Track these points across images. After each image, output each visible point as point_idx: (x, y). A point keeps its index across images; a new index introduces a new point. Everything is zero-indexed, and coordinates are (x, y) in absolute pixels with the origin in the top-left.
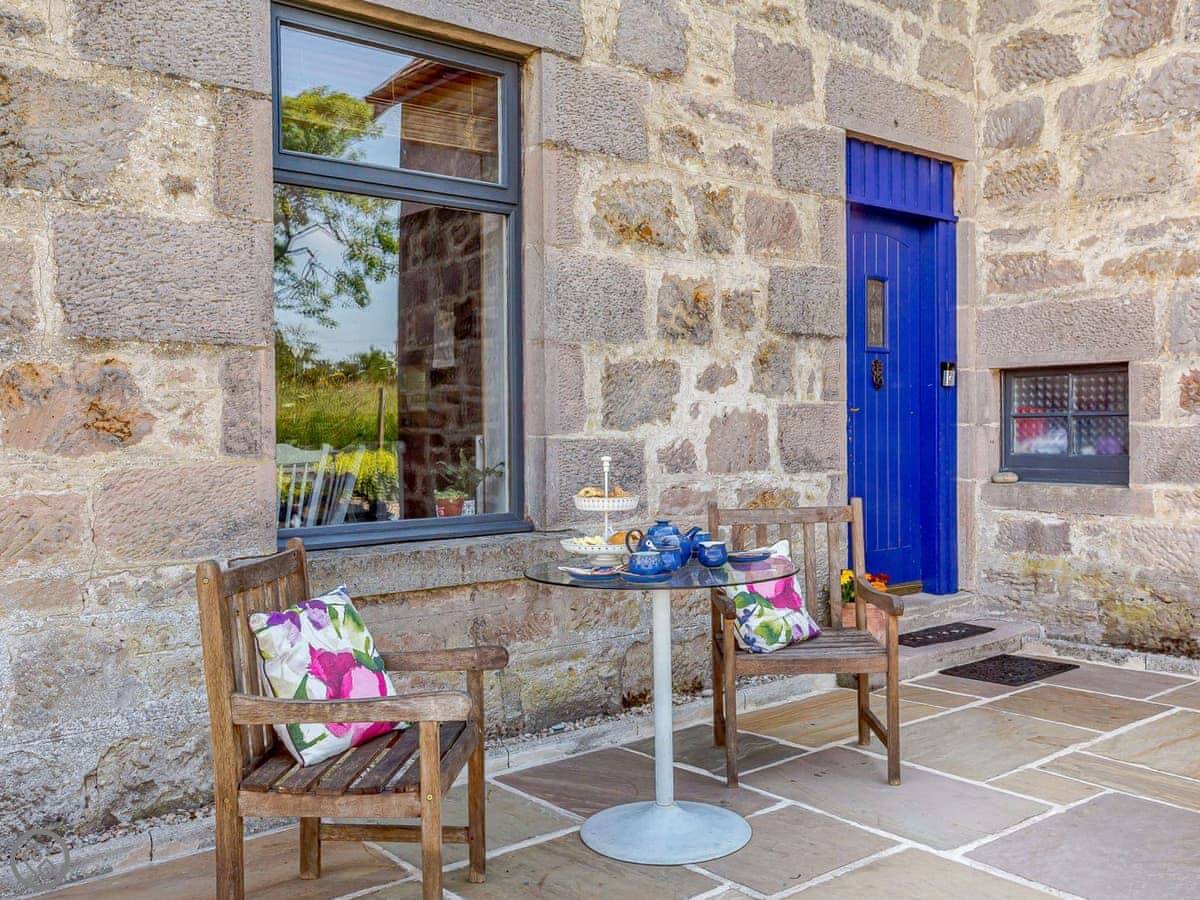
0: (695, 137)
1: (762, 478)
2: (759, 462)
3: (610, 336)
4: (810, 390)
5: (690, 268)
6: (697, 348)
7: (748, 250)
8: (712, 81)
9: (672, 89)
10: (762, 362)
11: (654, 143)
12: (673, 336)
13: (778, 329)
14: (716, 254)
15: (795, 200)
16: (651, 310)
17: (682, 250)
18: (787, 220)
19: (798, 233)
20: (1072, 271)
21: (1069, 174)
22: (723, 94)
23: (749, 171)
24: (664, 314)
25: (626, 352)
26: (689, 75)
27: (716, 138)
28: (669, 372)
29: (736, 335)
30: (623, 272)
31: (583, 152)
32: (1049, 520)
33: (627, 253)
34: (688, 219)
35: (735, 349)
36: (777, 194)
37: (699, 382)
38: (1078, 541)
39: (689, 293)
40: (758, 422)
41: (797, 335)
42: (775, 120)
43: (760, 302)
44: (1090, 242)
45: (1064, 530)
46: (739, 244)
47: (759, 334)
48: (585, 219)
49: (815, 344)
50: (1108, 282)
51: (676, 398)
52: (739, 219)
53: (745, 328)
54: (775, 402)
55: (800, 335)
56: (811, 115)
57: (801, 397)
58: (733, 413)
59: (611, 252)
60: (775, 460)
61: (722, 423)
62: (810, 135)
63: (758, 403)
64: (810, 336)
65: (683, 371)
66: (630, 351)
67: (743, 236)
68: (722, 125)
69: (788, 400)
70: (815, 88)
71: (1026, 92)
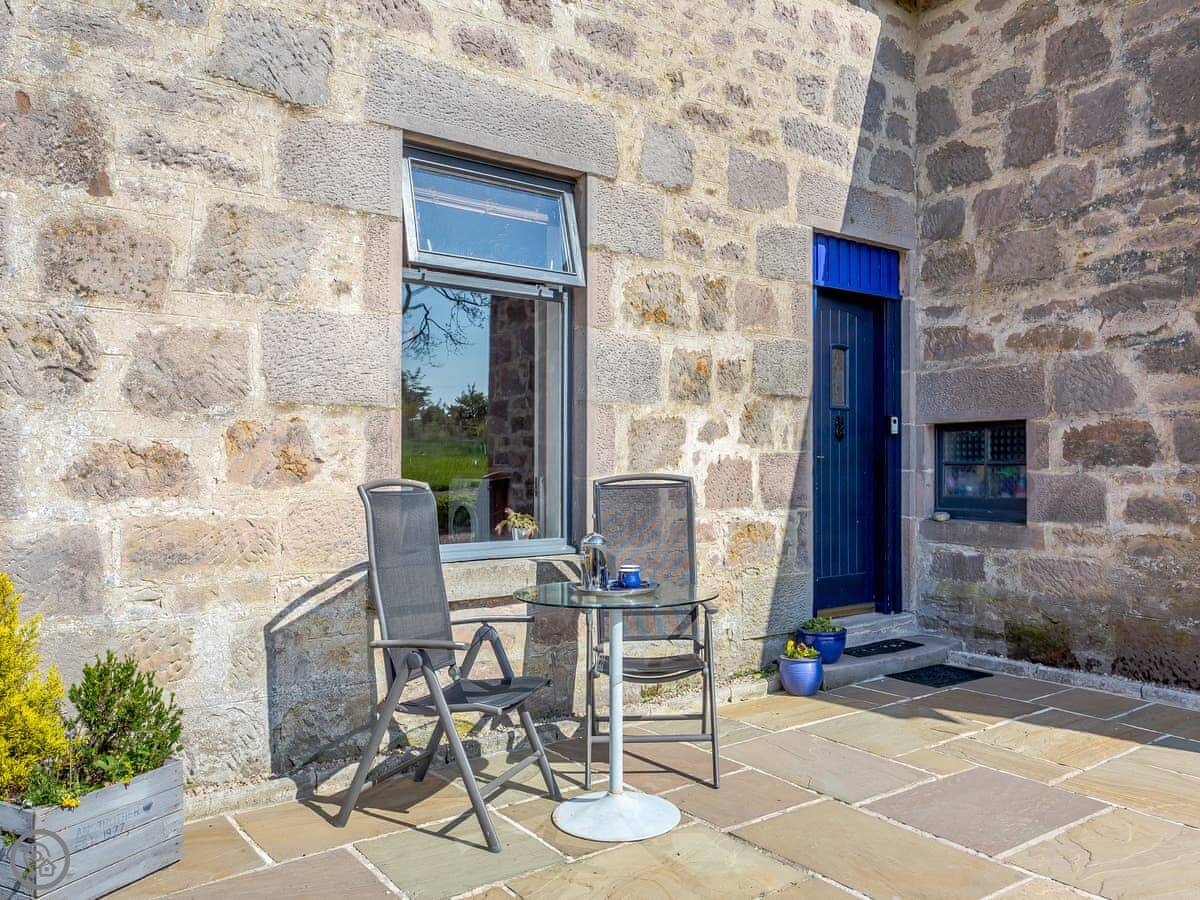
0: (698, 238)
1: (747, 514)
2: (743, 500)
3: (635, 398)
4: (785, 441)
5: (693, 342)
6: (698, 407)
7: (738, 328)
8: (711, 192)
9: (681, 200)
10: (748, 417)
11: (668, 244)
12: (681, 398)
13: (759, 391)
14: (713, 331)
15: (774, 286)
16: (664, 377)
17: (688, 328)
18: (767, 303)
19: (776, 314)
20: (985, 343)
21: (983, 262)
22: (719, 204)
23: (738, 264)
24: (674, 381)
25: (645, 411)
26: (694, 190)
27: (714, 238)
28: (678, 425)
29: (726, 396)
30: (644, 347)
31: (617, 253)
32: (968, 552)
33: (648, 332)
34: (692, 303)
35: (727, 407)
36: (760, 281)
37: (700, 434)
38: (990, 570)
39: (693, 363)
40: (744, 467)
41: (774, 396)
42: (759, 221)
43: (746, 369)
44: (997, 319)
45: (980, 560)
46: (731, 322)
47: (746, 395)
48: (617, 305)
49: (788, 404)
50: (1010, 353)
51: (682, 448)
52: (731, 303)
53: (735, 390)
54: (758, 451)
55: (777, 396)
56: (785, 217)
57: (778, 447)
58: (726, 459)
59: (635, 332)
60: (757, 499)
61: (717, 468)
62: (784, 233)
63: (746, 452)
64: (784, 398)
65: (688, 426)
66: (648, 409)
67: (734, 316)
68: (718, 228)
69: (767, 449)
70: (790, 194)
71: (951, 193)
